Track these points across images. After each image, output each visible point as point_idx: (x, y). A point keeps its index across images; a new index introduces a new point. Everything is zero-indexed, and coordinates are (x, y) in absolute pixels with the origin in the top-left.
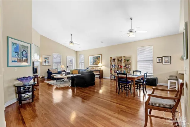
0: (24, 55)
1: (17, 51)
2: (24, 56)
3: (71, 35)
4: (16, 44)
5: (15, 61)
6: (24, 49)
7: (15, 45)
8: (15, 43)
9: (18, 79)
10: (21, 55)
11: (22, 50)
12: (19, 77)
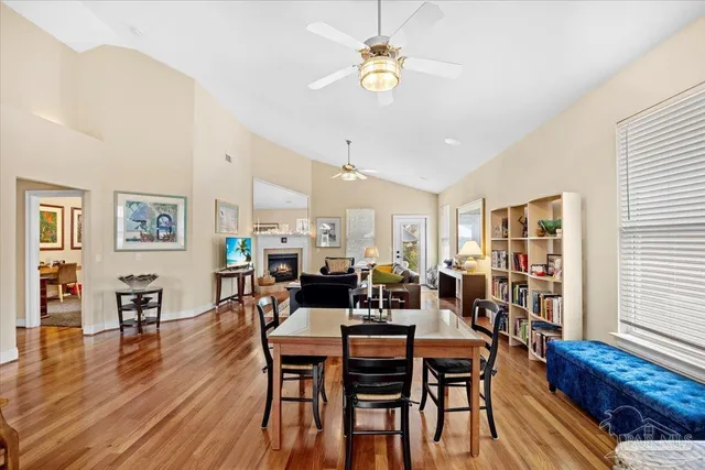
0: (163, 225)
1: (142, 218)
2: (163, 228)
3: (349, 142)
4: (138, 203)
5: (135, 240)
6: (163, 212)
7: (135, 207)
8: (133, 203)
9: (121, 279)
10: (155, 226)
11: (157, 215)
12: (125, 275)
